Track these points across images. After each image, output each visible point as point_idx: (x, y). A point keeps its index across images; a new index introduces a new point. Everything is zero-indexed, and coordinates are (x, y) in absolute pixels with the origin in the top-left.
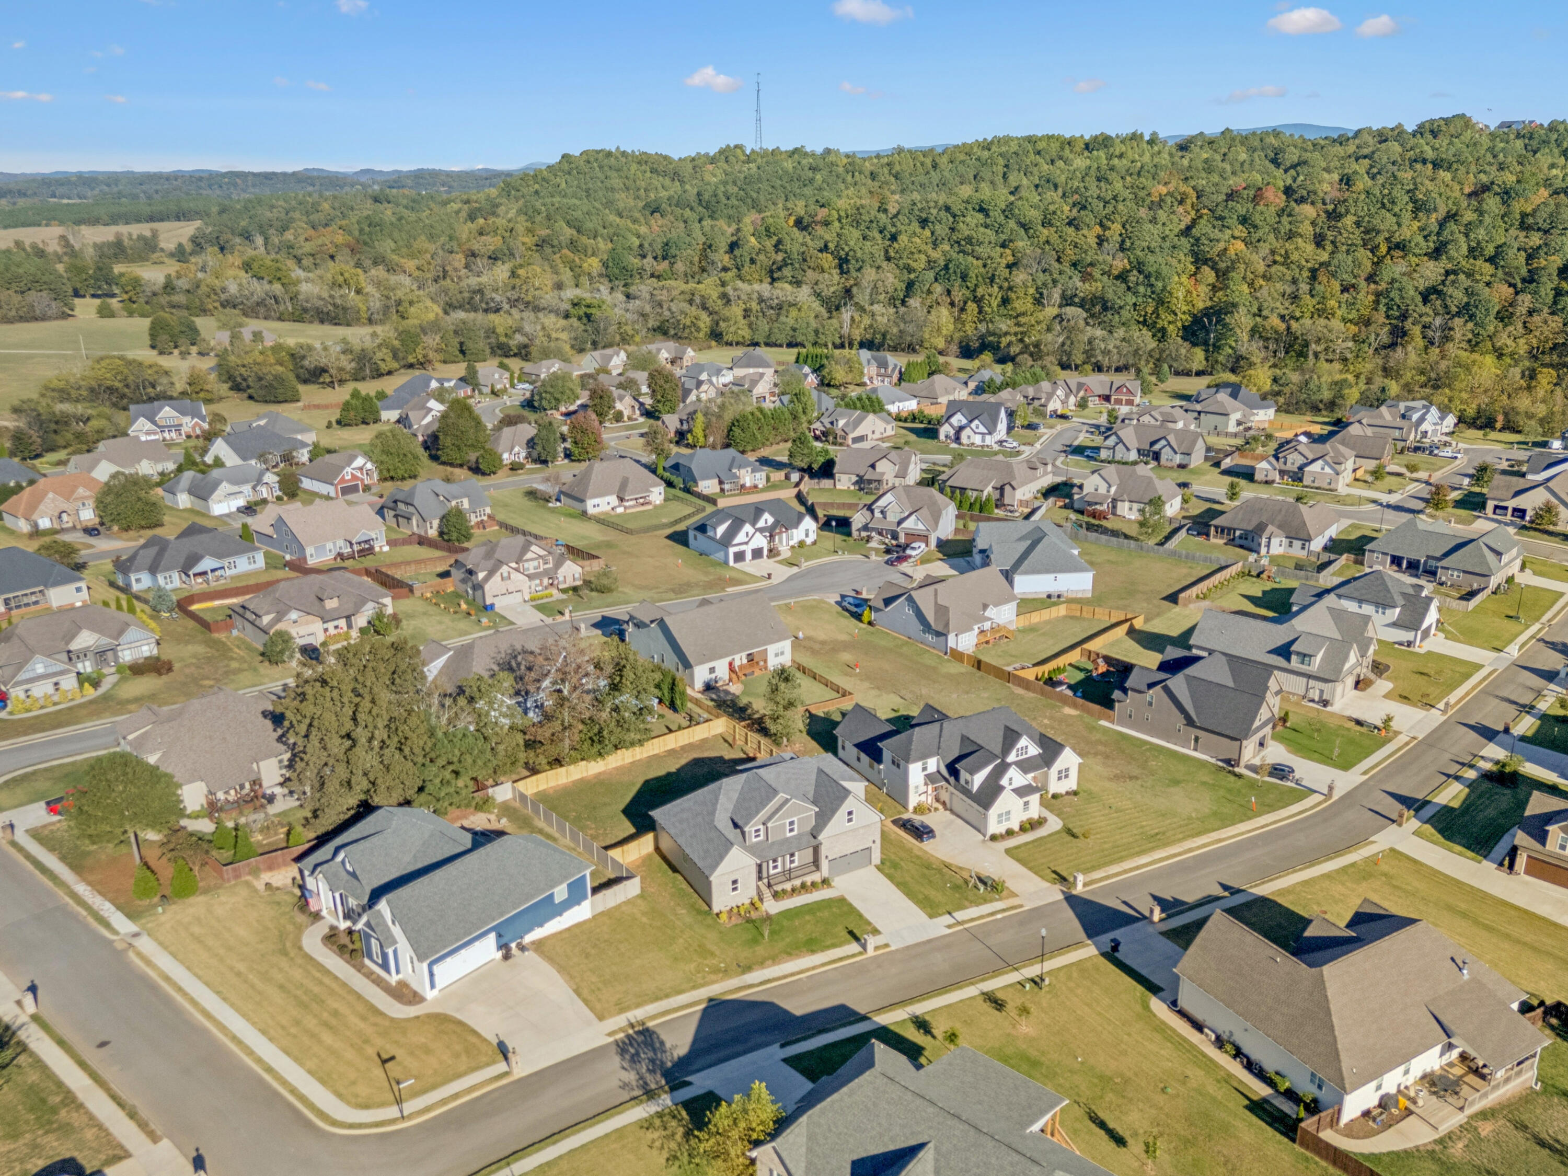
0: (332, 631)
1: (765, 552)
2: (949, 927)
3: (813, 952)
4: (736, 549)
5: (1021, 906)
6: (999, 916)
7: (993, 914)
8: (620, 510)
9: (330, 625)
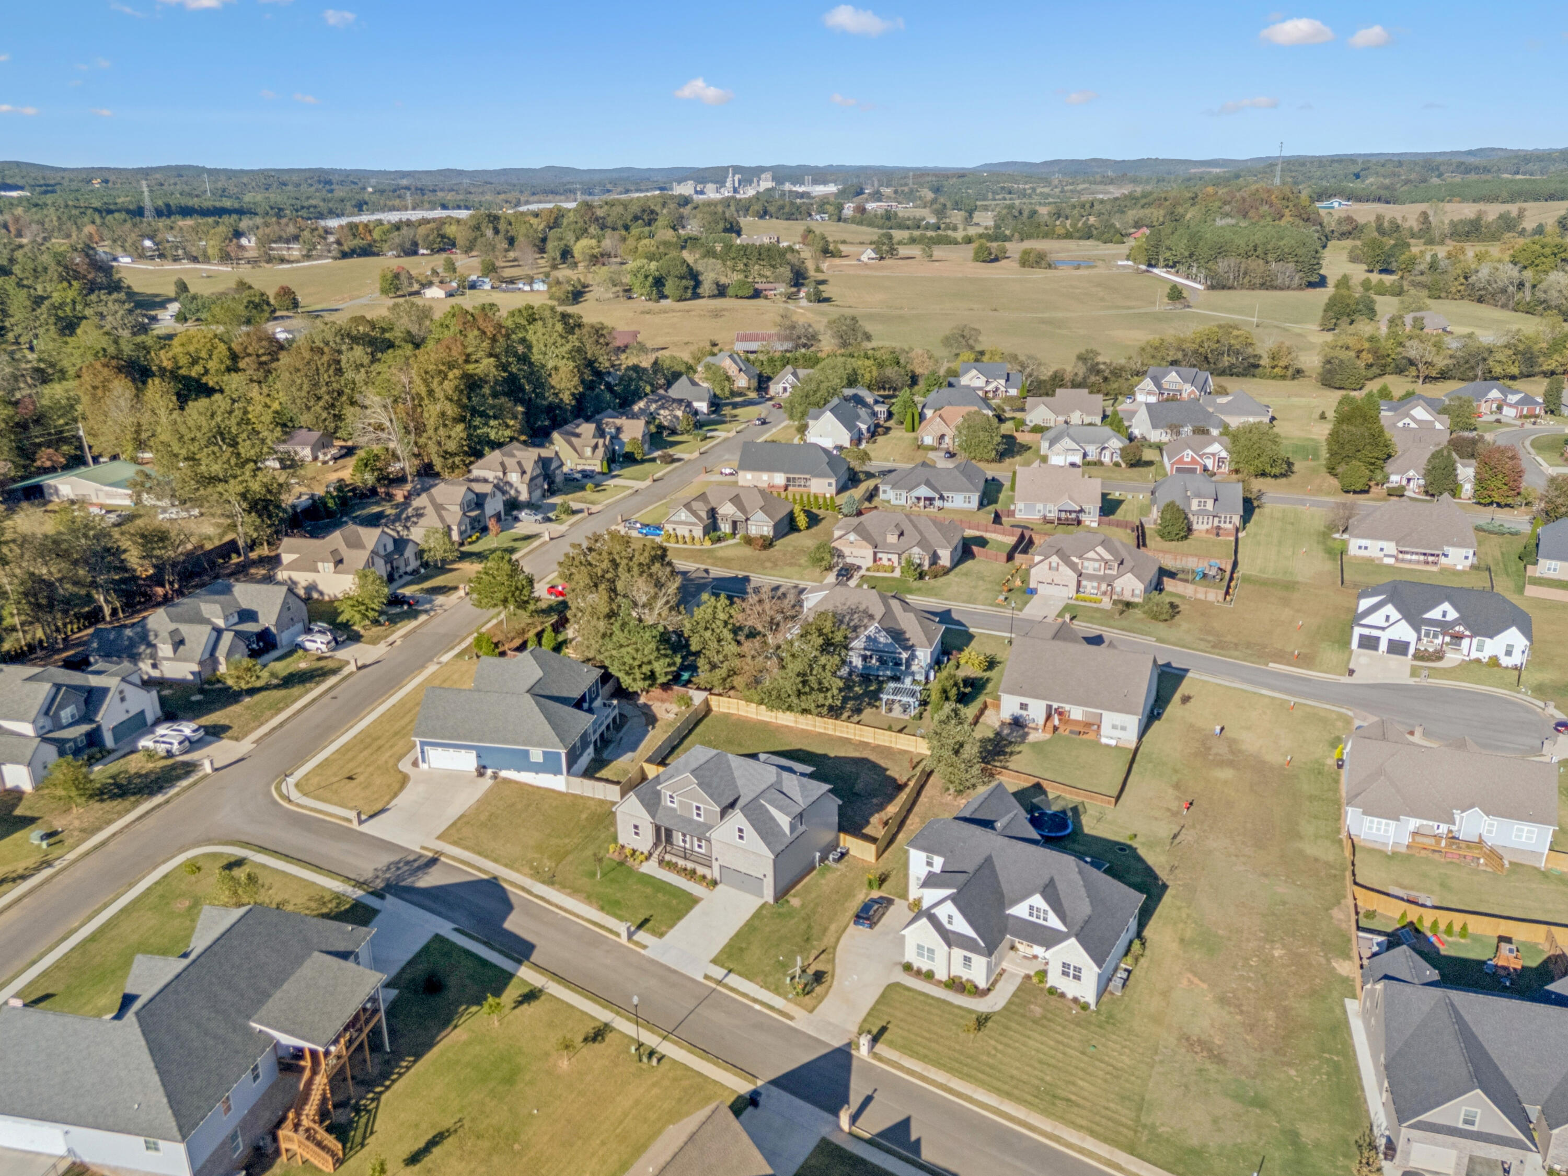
0: (885, 562)
1: (1412, 650)
2: (707, 977)
3: (602, 909)
4: (1366, 631)
5: (791, 1018)
6: (757, 1007)
7: (755, 1000)
8: (1391, 561)
9: (884, 557)
